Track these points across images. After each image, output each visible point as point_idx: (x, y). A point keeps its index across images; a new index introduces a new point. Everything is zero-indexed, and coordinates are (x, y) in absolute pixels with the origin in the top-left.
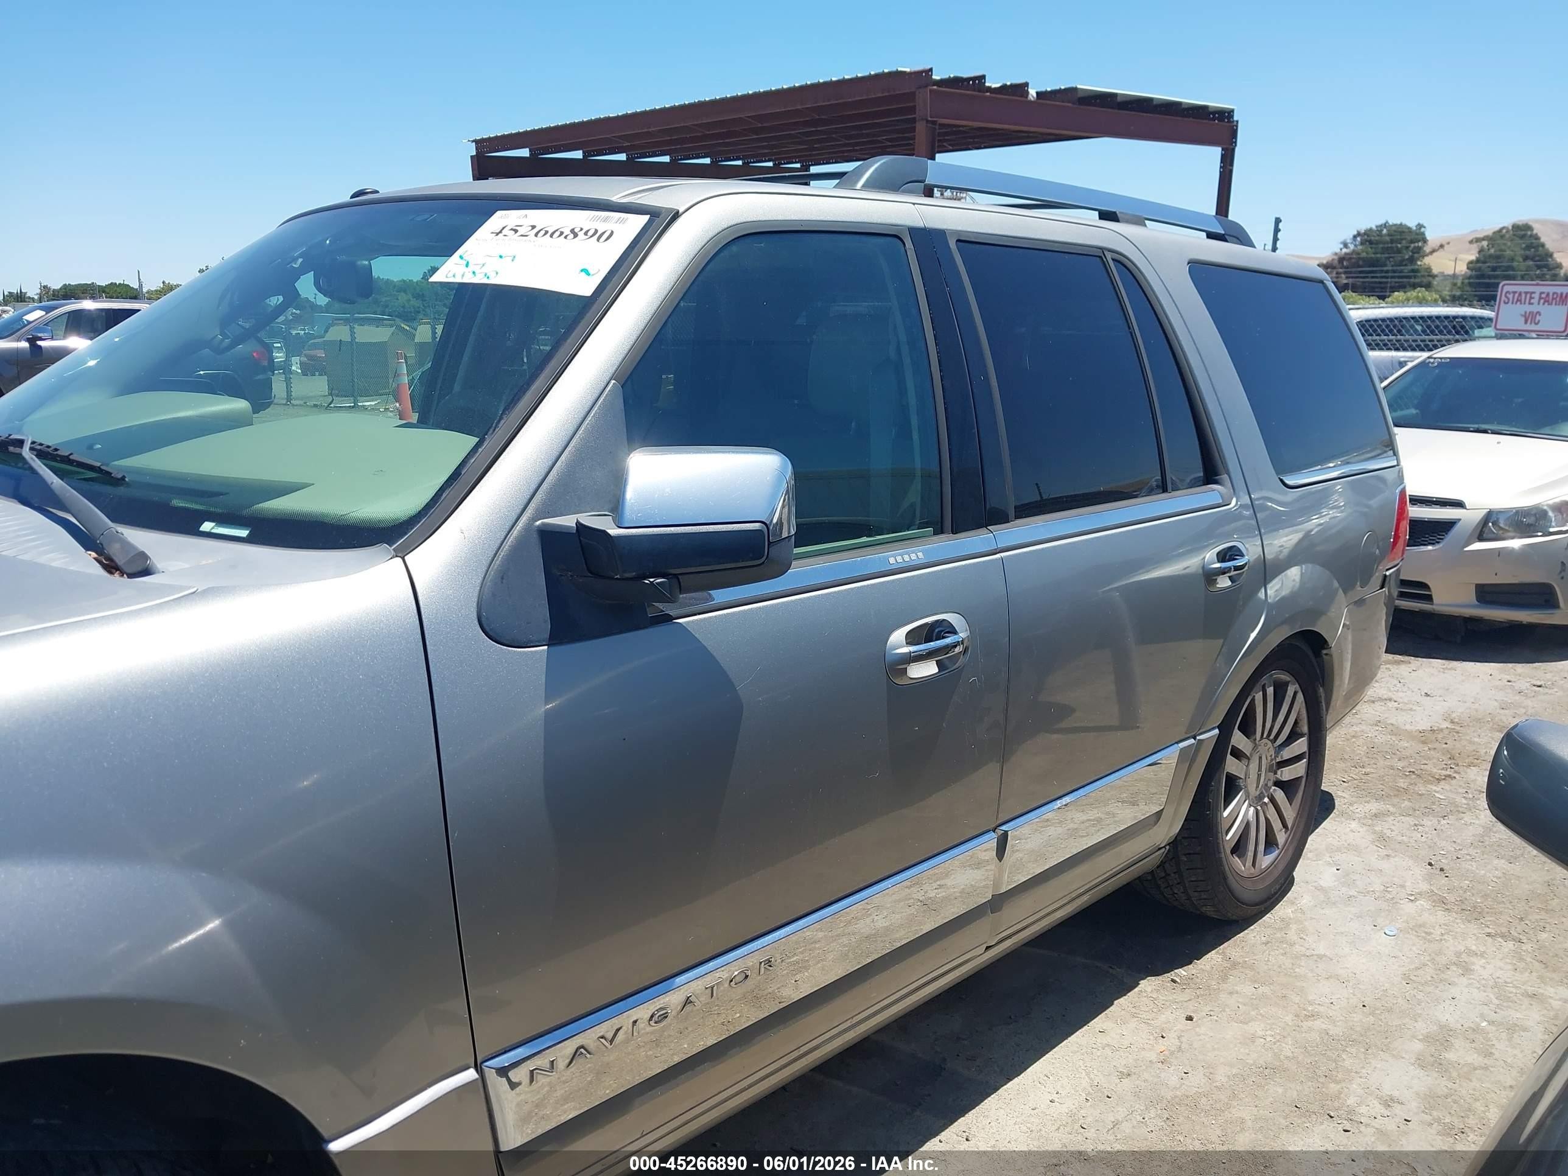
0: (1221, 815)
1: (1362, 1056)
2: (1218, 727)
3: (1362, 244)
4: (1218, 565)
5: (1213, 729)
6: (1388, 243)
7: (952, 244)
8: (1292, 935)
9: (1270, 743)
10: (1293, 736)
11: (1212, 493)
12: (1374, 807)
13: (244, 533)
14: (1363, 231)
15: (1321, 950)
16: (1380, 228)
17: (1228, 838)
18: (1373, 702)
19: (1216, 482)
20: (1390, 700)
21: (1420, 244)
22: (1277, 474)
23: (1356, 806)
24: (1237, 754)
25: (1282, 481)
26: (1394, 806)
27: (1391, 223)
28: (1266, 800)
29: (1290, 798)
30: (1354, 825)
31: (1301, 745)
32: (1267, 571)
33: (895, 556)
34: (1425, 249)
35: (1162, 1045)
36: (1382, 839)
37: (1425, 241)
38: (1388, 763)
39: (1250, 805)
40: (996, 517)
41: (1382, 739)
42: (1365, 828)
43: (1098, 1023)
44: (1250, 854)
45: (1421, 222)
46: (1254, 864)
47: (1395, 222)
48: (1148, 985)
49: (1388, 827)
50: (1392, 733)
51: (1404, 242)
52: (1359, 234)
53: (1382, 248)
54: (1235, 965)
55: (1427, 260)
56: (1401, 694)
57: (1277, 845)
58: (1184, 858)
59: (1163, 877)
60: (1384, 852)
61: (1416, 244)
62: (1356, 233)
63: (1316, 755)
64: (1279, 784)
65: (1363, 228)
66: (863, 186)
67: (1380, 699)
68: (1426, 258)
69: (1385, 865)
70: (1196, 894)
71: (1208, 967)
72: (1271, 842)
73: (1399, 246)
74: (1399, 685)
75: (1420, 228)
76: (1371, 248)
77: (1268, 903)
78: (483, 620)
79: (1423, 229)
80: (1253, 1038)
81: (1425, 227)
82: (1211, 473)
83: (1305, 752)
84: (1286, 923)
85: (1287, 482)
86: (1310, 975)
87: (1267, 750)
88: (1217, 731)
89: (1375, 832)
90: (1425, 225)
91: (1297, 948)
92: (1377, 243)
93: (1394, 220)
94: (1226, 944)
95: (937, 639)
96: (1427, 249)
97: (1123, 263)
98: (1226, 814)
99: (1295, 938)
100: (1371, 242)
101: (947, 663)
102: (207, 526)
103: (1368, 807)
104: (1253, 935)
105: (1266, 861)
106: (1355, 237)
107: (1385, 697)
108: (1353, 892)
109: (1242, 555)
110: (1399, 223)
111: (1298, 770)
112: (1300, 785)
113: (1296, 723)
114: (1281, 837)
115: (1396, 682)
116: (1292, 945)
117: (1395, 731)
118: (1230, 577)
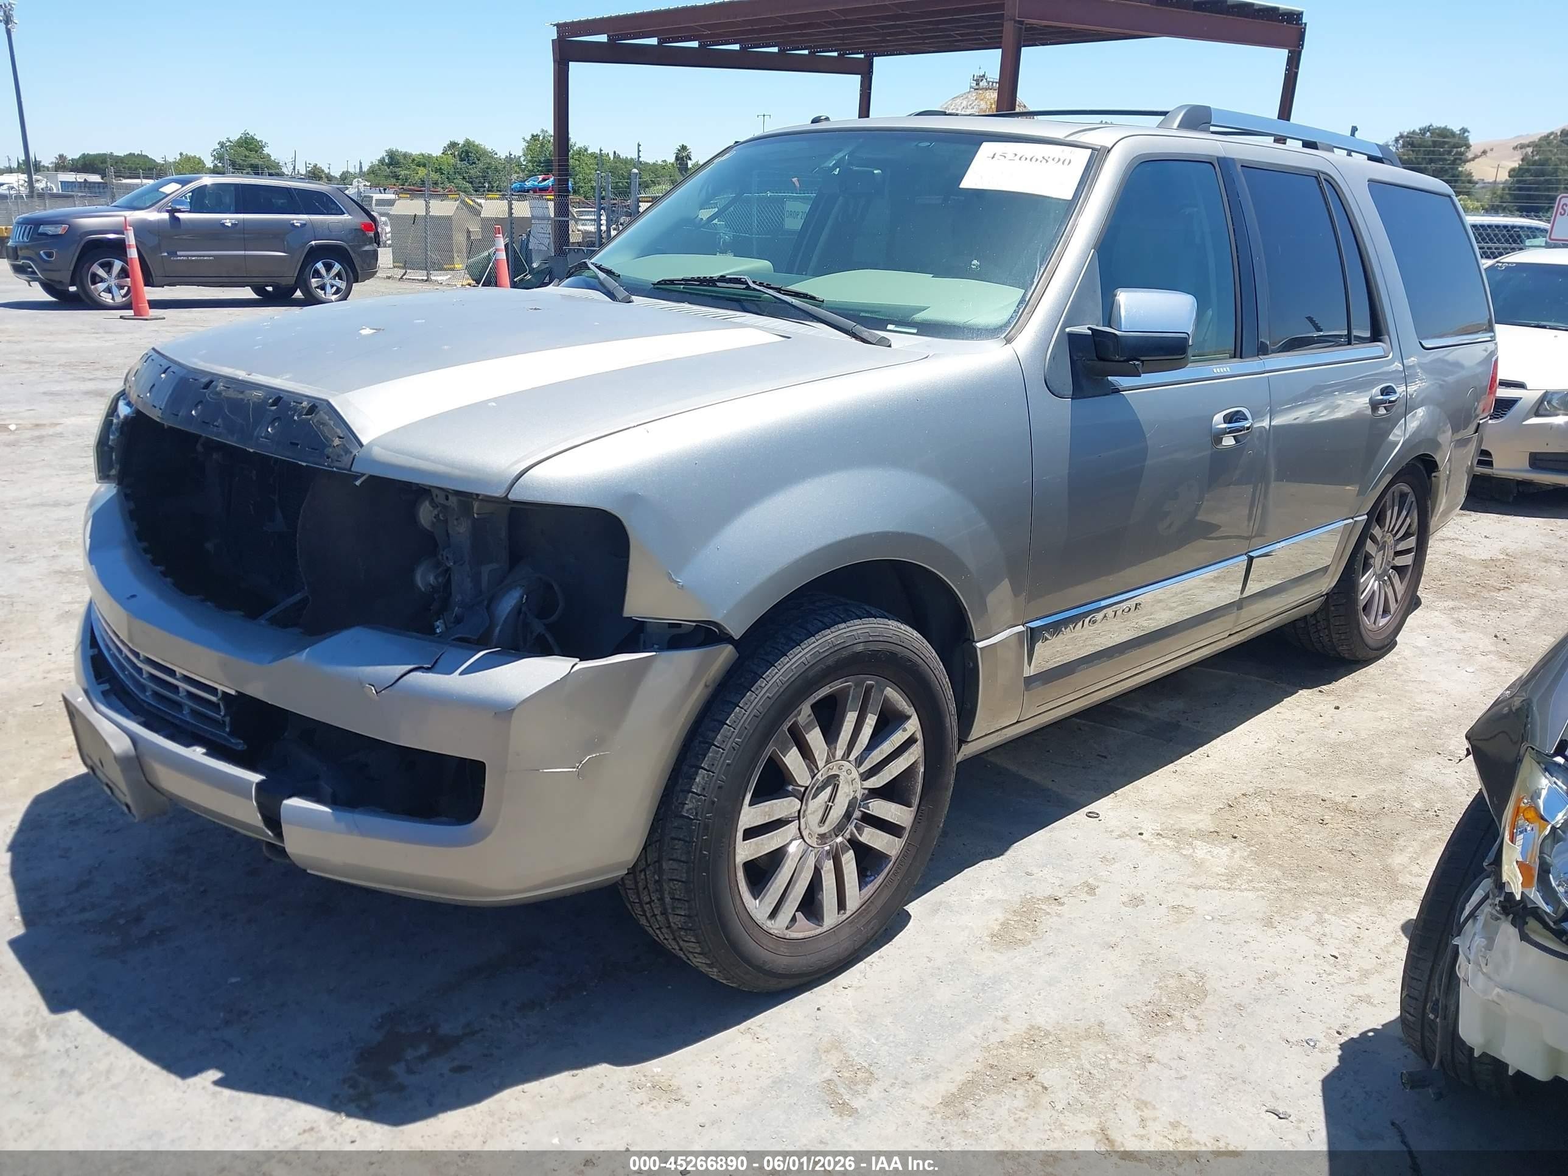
0: (1358, 581)
1: (1456, 729)
2: (1367, 514)
3: (1403, 146)
4: (1381, 397)
5: (1364, 515)
6: (1430, 147)
7: (1239, 167)
8: (1400, 670)
9: (1392, 537)
10: (1407, 535)
11: (1377, 349)
12: (1451, 604)
13: (915, 331)
14: (1406, 134)
15: (1422, 677)
16: (1423, 131)
17: (1362, 598)
18: (1443, 540)
19: (1380, 341)
20: (1457, 539)
21: (1463, 149)
22: (1418, 338)
23: (1437, 603)
24: (1374, 539)
25: (1421, 343)
26: (1465, 603)
27: (1435, 127)
28: (1386, 578)
29: (1401, 580)
30: (1437, 613)
31: (1412, 542)
32: (1409, 407)
33: (1216, 368)
34: (1467, 154)
35: (1320, 720)
36: (1459, 622)
37: (1468, 146)
38: (1459, 578)
39: (1375, 581)
40: (1263, 350)
41: (1452, 564)
42: (1446, 616)
43: (1275, 709)
44: (1373, 613)
45: (1465, 127)
46: (1375, 623)
47: (1439, 126)
48: (1304, 693)
49: (1462, 615)
50: (1460, 560)
51: (1446, 146)
52: (1401, 136)
53: (1424, 151)
54: (1361, 685)
55: (1468, 167)
56: (1465, 536)
57: (1390, 612)
58: (1332, 608)
59: (1314, 625)
60: (1460, 629)
61: (1459, 149)
62: (1398, 135)
63: (1421, 550)
64: (1394, 568)
65: (1406, 130)
66: (1178, 126)
67: (1449, 539)
68: (1468, 164)
69: (1462, 636)
70: (1338, 636)
71: (1343, 685)
72: (1386, 611)
73: (1442, 150)
74: (1463, 530)
75: (1464, 133)
76: (1413, 151)
77: (1383, 650)
78: (1047, 381)
79: (1466, 134)
80: (1382, 719)
81: (1469, 132)
82: (1377, 335)
83: (1413, 548)
84: (1394, 665)
85: (1424, 344)
86: (1416, 690)
87: (1390, 540)
88: (1366, 517)
89: (1453, 618)
90: (1469, 129)
91: (1404, 677)
92: (1420, 146)
93: (1439, 123)
94: (1353, 674)
95: (1235, 422)
96: (1470, 155)
97: (1331, 182)
98: (1362, 580)
99: (1402, 672)
100: (1412, 145)
101: (1240, 438)
102: (890, 327)
103: (1446, 604)
104: (1372, 669)
105: (1382, 622)
106: (1397, 140)
107: (1452, 537)
108: (1440, 650)
109: (1395, 392)
110: (1443, 126)
111: (1407, 560)
112: (1408, 571)
113: (1410, 525)
114: (1393, 606)
115: (1459, 528)
116: (1401, 675)
117: (1462, 559)
118: (1385, 407)
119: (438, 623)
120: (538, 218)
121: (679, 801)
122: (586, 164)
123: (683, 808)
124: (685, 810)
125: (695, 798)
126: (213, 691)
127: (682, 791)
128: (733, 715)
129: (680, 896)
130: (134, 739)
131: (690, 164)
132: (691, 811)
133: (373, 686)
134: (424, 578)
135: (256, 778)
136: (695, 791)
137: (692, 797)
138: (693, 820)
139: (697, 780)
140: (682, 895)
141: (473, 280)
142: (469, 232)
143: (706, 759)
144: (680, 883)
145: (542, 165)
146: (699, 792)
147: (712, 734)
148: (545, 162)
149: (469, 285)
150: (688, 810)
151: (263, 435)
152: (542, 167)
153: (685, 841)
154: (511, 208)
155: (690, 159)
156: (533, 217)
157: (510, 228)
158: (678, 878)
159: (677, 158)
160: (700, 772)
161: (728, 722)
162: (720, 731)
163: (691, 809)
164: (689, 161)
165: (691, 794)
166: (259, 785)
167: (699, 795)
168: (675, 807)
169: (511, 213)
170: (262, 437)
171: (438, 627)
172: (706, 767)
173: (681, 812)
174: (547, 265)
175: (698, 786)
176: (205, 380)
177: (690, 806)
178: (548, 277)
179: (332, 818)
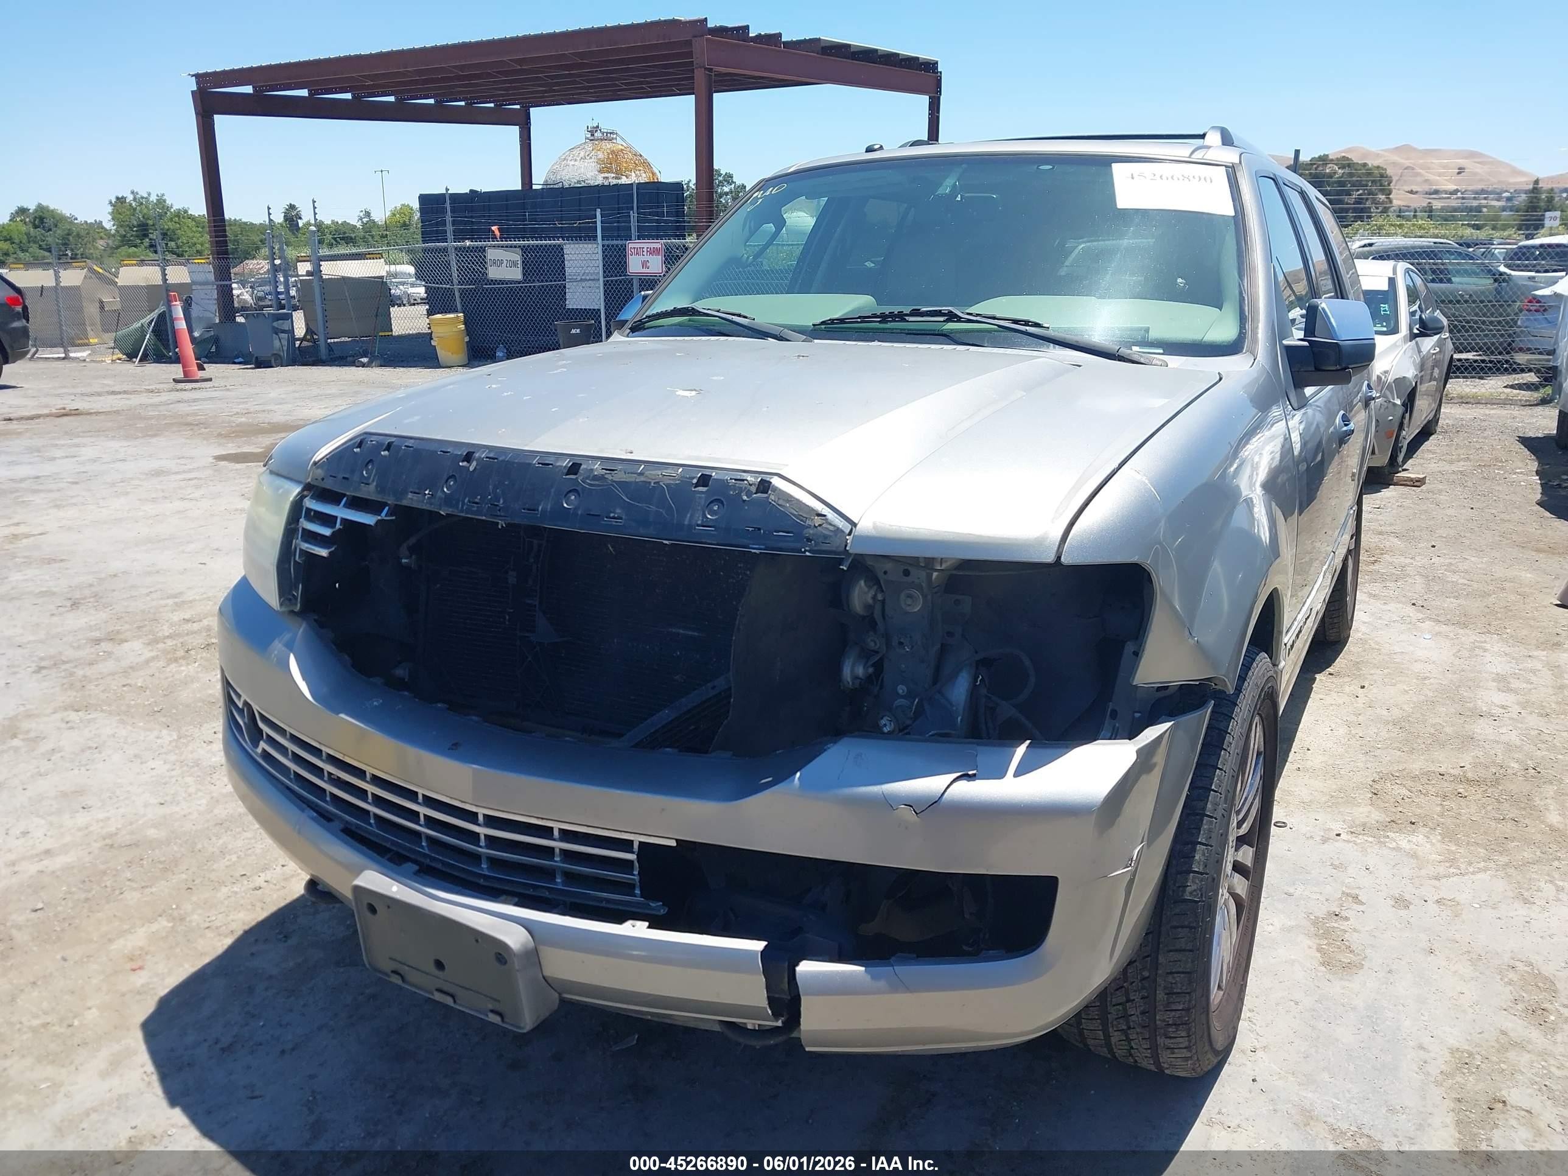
13: (1161, 351)
86: (1405, 661)
119: (883, 722)
120: (201, 284)
121: (1177, 885)
122: (188, 227)
123: (1184, 891)
124: (1187, 893)
125: (1198, 878)
126: (626, 845)
127: (1181, 873)
128: (1216, 779)
129: (1181, 989)
130: (527, 925)
131: (301, 223)
132: (1195, 893)
133: (911, 806)
134: (852, 670)
135: (759, 945)
136: (1196, 869)
137: (1193, 877)
138: (1199, 901)
139: (1197, 857)
140: (1184, 988)
141: (124, 354)
142: (101, 302)
143: (1202, 832)
144: (1182, 975)
145: (135, 229)
146: (1201, 870)
147: (1202, 804)
148: (139, 226)
149: (120, 359)
150: (1191, 893)
151: (699, 522)
152: (137, 231)
153: (1191, 928)
154: (164, 275)
155: (300, 218)
156: (193, 283)
157: (165, 296)
158: (1181, 970)
159: (286, 218)
160: (1198, 848)
161: (1213, 787)
162: (1208, 799)
163: (1195, 890)
164: (299, 221)
165: (1192, 874)
166: (763, 953)
167: (1202, 874)
168: (1173, 891)
169: (165, 280)
170: (698, 525)
171: (885, 725)
172: (1204, 841)
173: (1182, 895)
174: (212, 333)
175: (1199, 863)
176: (566, 463)
177: (1194, 887)
178: (214, 347)
179: (868, 978)
